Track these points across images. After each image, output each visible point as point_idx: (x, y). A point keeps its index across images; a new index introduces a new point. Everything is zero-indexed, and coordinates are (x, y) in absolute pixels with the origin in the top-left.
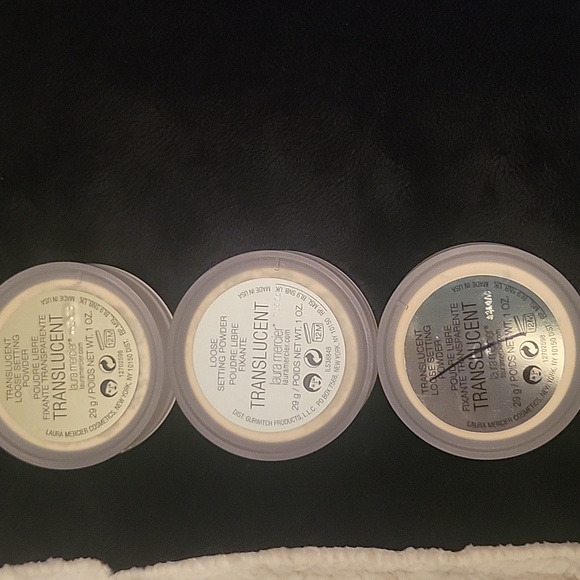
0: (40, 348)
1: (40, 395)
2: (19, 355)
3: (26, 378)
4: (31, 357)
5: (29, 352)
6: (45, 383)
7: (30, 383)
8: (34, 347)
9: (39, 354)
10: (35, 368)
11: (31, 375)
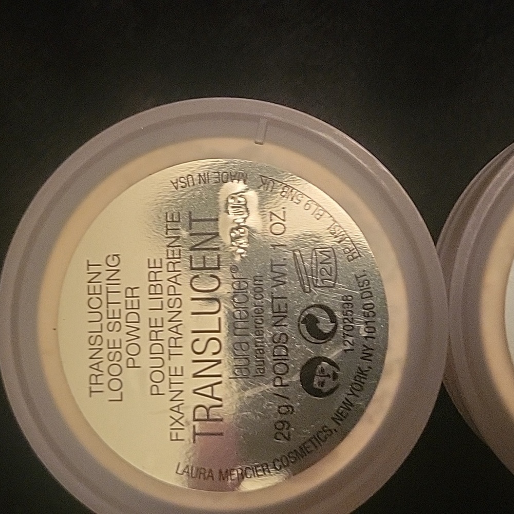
0: (166, 284)
1: (164, 387)
2: (120, 297)
3: (133, 350)
4: (146, 303)
5: (143, 293)
6: (176, 362)
7: (144, 360)
8: (154, 283)
9: (166, 298)
10: (155, 327)
11: (145, 343)
